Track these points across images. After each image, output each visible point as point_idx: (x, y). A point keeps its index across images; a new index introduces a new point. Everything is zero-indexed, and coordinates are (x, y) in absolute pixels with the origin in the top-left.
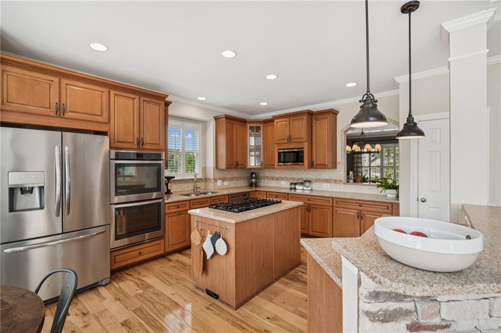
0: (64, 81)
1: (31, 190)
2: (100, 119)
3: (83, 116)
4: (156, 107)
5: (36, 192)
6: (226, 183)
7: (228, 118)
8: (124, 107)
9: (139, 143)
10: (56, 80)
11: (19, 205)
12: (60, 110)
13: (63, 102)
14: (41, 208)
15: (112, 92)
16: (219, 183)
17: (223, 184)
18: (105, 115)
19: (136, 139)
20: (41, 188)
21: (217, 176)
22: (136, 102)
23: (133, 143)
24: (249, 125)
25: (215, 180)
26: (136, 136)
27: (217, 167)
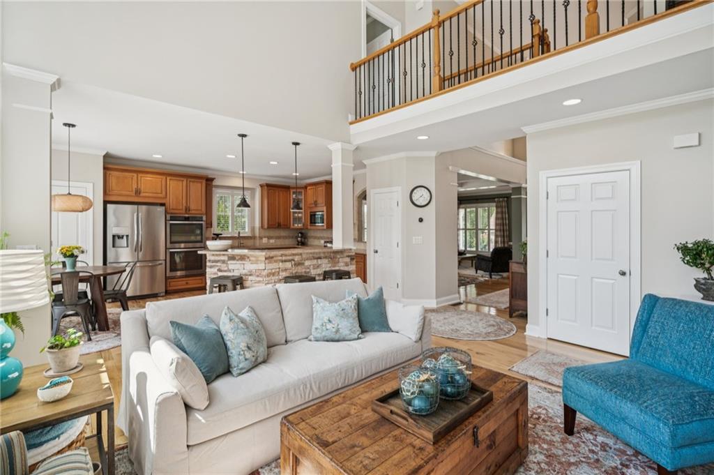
0: (140, 175)
1: (122, 237)
2: (160, 195)
3: (150, 195)
4: (199, 185)
5: (125, 238)
6: (272, 241)
7: (268, 185)
8: (175, 187)
9: (186, 210)
10: (135, 175)
11: (117, 244)
12: (138, 192)
13: (139, 187)
14: (127, 246)
15: (168, 178)
16: (265, 240)
17: (268, 242)
18: (164, 193)
19: (184, 208)
20: (127, 236)
21: (262, 234)
22: (185, 183)
23: (182, 209)
24: (292, 191)
25: (261, 238)
26: (184, 205)
27: (262, 227)
